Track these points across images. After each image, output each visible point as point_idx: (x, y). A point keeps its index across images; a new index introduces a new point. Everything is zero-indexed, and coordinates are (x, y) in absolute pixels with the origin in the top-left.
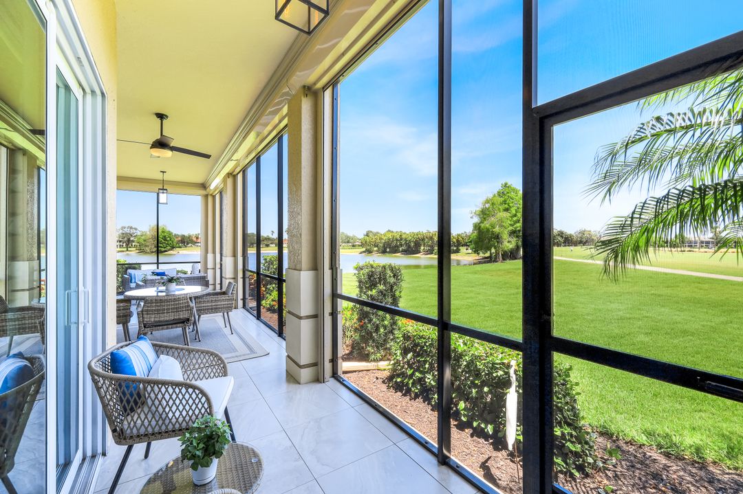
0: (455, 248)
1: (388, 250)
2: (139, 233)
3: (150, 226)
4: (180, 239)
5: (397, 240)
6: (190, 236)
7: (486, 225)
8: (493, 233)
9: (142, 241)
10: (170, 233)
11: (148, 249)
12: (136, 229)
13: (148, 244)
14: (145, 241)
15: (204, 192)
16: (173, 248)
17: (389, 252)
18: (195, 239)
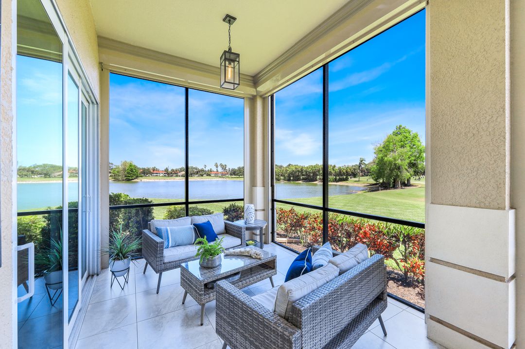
0: (345, 177)
1: (292, 178)
2: (114, 167)
3: (122, 162)
4: (142, 171)
5: (299, 171)
6: (149, 169)
7: (390, 157)
8: (395, 164)
9: (116, 172)
10: (135, 167)
11: (120, 178)
12: (112, 164)
13: (120, 174)
14: (118, 172)
15: (252, 91)
16: (137, 177)
17: (293, 180)
18: (152, 171)
